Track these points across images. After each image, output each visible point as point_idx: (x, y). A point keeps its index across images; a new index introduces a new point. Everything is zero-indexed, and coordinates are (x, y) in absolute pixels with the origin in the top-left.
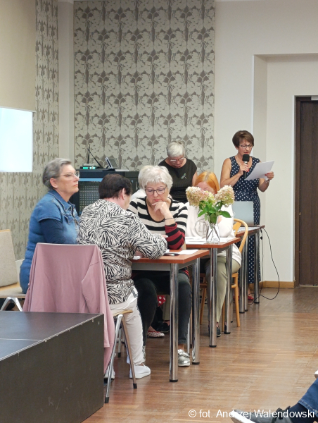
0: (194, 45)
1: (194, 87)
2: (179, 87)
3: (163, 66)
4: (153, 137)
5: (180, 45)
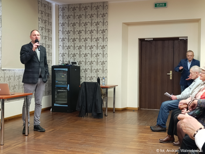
1: (100, 35)
2: (95, 35)
3: (89, 28)
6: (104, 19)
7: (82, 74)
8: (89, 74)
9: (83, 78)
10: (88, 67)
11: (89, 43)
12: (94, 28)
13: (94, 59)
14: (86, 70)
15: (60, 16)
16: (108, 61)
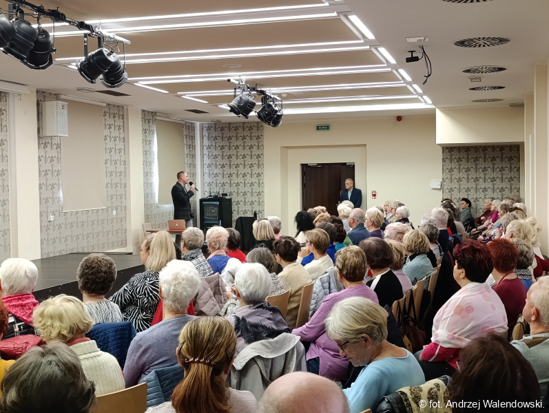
0: (254, 142)
1: (255, 161)
2: (248, 160)
3: (241, 152)
4: (238, 183)
5: (248, 142)
6: (258, 142)
7: (234, 207)
8: (242, 207)
9: (234, 212)
10: (241, 198)
11: (241, 170)
12: (247, 152)
13: (248, 189)
14: (238, 203)
15: (205, 137)
16: (265, 191)
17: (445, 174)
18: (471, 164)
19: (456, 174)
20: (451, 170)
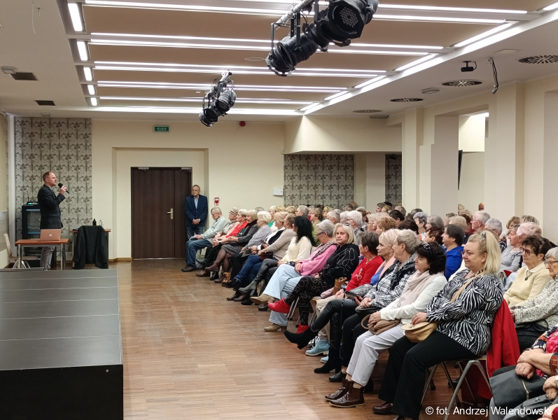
1: (81, 162)
2: (73, 162)
3: (64, 151)
5: (74, 141)
6: (86, 141)
11: (65, 172)
12: (72, 152)
15: (17, 134)
16: (94, 197)
17: (286, 181)
18: (311, 172)
19: (297, 182)
20: (293, 177)
